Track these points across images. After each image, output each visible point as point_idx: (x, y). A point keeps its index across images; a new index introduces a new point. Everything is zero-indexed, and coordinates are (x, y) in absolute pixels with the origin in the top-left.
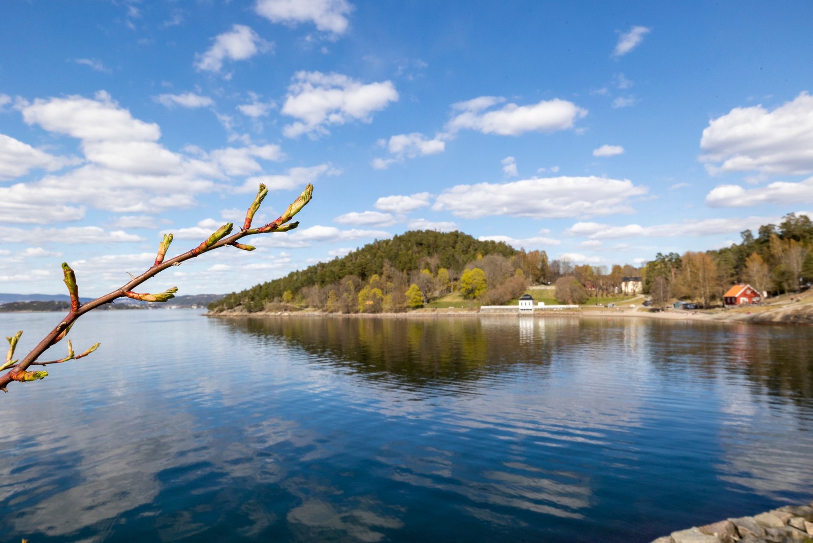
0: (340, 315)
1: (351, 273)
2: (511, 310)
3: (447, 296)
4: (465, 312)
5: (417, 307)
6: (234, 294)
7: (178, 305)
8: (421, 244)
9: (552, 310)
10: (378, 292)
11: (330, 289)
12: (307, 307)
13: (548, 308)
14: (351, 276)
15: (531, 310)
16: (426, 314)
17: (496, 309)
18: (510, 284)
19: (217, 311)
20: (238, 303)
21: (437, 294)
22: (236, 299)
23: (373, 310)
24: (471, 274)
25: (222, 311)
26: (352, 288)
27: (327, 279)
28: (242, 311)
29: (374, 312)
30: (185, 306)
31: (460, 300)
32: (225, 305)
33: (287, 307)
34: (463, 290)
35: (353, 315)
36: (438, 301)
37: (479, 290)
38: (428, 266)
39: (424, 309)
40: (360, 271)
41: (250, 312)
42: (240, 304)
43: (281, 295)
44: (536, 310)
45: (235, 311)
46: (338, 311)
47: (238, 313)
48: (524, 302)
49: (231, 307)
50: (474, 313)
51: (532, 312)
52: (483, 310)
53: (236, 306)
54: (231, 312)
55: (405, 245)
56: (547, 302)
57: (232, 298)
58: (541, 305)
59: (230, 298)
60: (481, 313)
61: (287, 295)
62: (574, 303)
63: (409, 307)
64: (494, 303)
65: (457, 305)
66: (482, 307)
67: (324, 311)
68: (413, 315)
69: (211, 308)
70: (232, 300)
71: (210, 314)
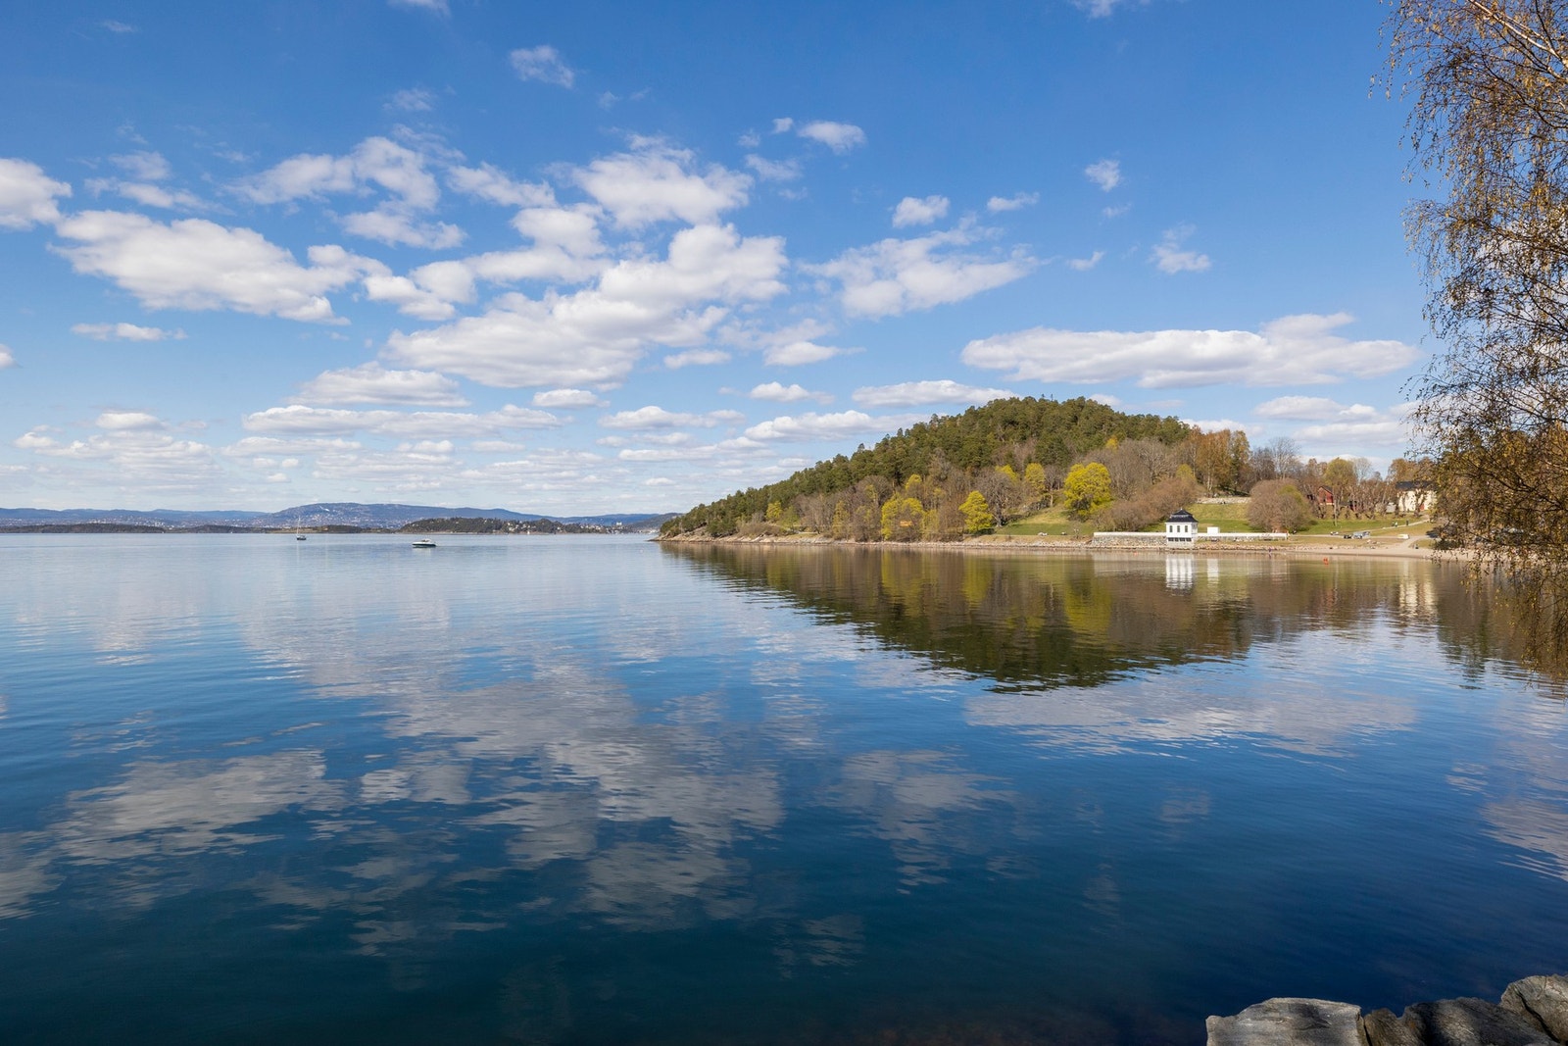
0: (851, 544)
1: (876, 473)
2: (1151, 540)
3: (1041, 513)
4: (1064, 543)
5: (982, 532)
6: (702, 506)
8: (1012, 423)
9: (1233, 541)
10: (915, 504)
11: (840, 498)
12: (803, 530)
13: (1225, 538)
14: (874, 478)
15: (1189, 540)
16: (997, 546)
17: (1123, 537)
18: (1162, 492)
19: (669, 535)
20: (702, 523)
21: (1023, 510)
22: (700, 515)
23: (906, 535)
24: (1082, 473)
25: (675, 535)
26: (875, 497)
27: (838, 483)
28: (703, 534)
29: (907, 540)
31: (1063, 521)
33: (771, 528)
34: (1068, 503)
35: (872, 545)
36: (1022, 522)
37: (1097, 503)
38: (1010, 460)
39: (994, 536)
40: (893, 469)
41: (715, 536)
42: (705, 524)
43: (765, 509)
44: (1199, 541)
45: (693, 534)
46: (849, 537)
47: (698, 539)
48: (1175, 525)
49: (690, 529)
50: (1082, 544)
51: (1190, 545)
52: (1097, 539)
53: (699, 527)
54: (687, 536)
55: (982, 424)
56: (1225, 526)
57: (698, 513)
58: (1213, 532)
59: (694, 515)
60: (1095, 544)
61: (773, 508)
62: (1283, 529)
63: (967, 532)
64: (1122, 528)
65: (1052, 531)
66: (1096, 534)
67: (828, 537)
68: (973, 547)
69: (663, 530)
70: (695, 518)
71: (660, 538)
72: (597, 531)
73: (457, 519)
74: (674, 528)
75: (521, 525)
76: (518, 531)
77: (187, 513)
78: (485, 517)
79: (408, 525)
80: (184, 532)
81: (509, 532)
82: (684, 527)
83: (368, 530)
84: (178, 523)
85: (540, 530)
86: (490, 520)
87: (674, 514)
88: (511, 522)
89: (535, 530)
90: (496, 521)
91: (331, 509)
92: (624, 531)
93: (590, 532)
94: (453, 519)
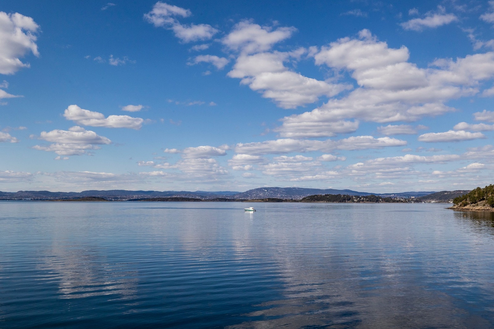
6: (479, 189)
7: (437, 200)
19: (461, 205)
20: (481, 198)
22: (479, 194)
25: (465, 205)
28: (484, 205)
30: (443, 200)
32: (468, 199)
42: (484, 199)
45: (477, 205)
49: (474, 202)
53: (480, 201)
54: (474, 206)
57: (476, 193)
59: (475, 194)
69: (456, 201)
70: (476, 195)
71: (455, 207)
72: (402, 202)
73: (328, 195)
74: (464, 201)
75: (360, 198)
76: (359, 201)
77: (208, 193)
78: (342, 194)
79: (304, 198)
80: (209, 201)
81: (354, 202)
82: (470, 201)
83: (286, 201)
84: (206, 197)
85: (371, 201)
86: (344, 195)
87: (446, 192)
88: (355, 196)
89: (368, 201)
90: (348, 196)
91: (268, 190)
92: (416, 201)
93: (398, 202)
94: (326, 195)
